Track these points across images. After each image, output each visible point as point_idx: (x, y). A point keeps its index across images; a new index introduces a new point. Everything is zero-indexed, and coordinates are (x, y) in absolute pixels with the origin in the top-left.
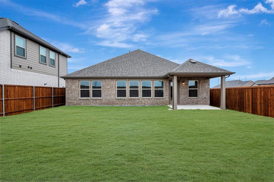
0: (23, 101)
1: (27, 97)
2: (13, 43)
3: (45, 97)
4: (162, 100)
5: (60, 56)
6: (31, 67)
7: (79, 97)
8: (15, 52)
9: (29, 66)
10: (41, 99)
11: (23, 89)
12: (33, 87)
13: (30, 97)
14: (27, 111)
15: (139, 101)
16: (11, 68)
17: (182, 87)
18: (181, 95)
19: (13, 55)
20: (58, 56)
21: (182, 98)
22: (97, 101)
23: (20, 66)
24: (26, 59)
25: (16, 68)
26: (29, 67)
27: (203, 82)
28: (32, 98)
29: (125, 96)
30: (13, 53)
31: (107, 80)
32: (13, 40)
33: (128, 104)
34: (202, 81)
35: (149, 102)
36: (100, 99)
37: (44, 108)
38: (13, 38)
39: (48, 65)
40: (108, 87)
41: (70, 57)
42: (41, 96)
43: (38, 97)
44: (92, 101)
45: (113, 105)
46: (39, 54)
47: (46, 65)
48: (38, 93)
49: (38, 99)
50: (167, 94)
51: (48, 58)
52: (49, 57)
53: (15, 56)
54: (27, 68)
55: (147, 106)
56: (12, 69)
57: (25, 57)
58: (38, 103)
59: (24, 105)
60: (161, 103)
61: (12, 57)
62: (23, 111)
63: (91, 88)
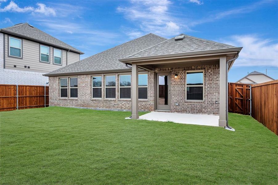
0: (3, 99)
1: (9, 95)
2: (6, 44)
3: (34, 96)
4: (144, 103)
5: (69, 53)
6: (28, 67)
7: (59, 96)
8: (8, 53)
9: (26, 65)
10: (28, 98)
11: (3, 88)
12: (16, 86)
13: (12, 95)
14: (8, 110)
15: (115, 103)
16: (4, 68)
17: (174, 83)
18: (173, 96)
19: (6, 56)
20: (66, 53)
21: (175, 101)
22: (73, 102)
23: (15, 66)
24: (22, 59)
25: (10, 68)
26: (25, 67)
27: (212, 73)
28: (15, 97)
29: (101, 97)
30: (6, 54)
31: (82, 76)
32: (6, 42)
33: (103, 107)
34: (210, 71)
35: (127, 105)
36: (76, 100)
37: (33, 107)
38: (6, 40)
39: (51, 63)
40: (83, 85)
41: (82, 54)
42: (28, 95)
43: (24, 96)
44: (69, 101)
45: (88, 108)
46: (40, 53)
47: (50, 63)
48: (25, 92)
49: (24, 98)
50: (152, 95)
51: (51, 56)
52: (53, 56)
53: (9, 56)
54: (24, 67)
55: (124, 111)
56: (5, 70)
57: (21, 57)
58: (24, 102)
59: (5, 103)
60: (143, 107)
61: (6, 58)
62: (4, 109)
63: (69, 87)
